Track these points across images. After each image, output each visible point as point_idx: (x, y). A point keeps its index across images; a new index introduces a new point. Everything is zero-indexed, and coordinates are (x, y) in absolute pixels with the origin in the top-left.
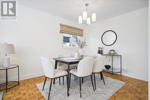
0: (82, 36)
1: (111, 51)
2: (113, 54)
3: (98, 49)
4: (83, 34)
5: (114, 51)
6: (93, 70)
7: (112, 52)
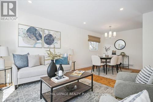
0: (100, 43)
1: (121, 53)
2: (123, 55)
3: (112, 52)
4: (100, 41)
5: (124, 53)
6: (117, 63)
7: (123, 54)
